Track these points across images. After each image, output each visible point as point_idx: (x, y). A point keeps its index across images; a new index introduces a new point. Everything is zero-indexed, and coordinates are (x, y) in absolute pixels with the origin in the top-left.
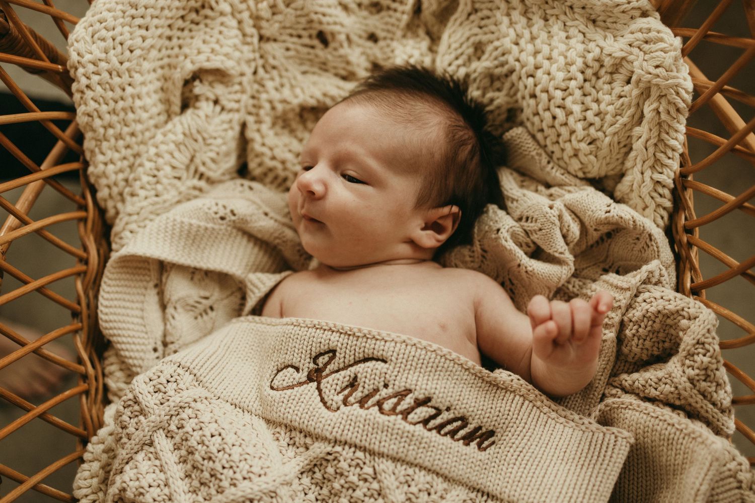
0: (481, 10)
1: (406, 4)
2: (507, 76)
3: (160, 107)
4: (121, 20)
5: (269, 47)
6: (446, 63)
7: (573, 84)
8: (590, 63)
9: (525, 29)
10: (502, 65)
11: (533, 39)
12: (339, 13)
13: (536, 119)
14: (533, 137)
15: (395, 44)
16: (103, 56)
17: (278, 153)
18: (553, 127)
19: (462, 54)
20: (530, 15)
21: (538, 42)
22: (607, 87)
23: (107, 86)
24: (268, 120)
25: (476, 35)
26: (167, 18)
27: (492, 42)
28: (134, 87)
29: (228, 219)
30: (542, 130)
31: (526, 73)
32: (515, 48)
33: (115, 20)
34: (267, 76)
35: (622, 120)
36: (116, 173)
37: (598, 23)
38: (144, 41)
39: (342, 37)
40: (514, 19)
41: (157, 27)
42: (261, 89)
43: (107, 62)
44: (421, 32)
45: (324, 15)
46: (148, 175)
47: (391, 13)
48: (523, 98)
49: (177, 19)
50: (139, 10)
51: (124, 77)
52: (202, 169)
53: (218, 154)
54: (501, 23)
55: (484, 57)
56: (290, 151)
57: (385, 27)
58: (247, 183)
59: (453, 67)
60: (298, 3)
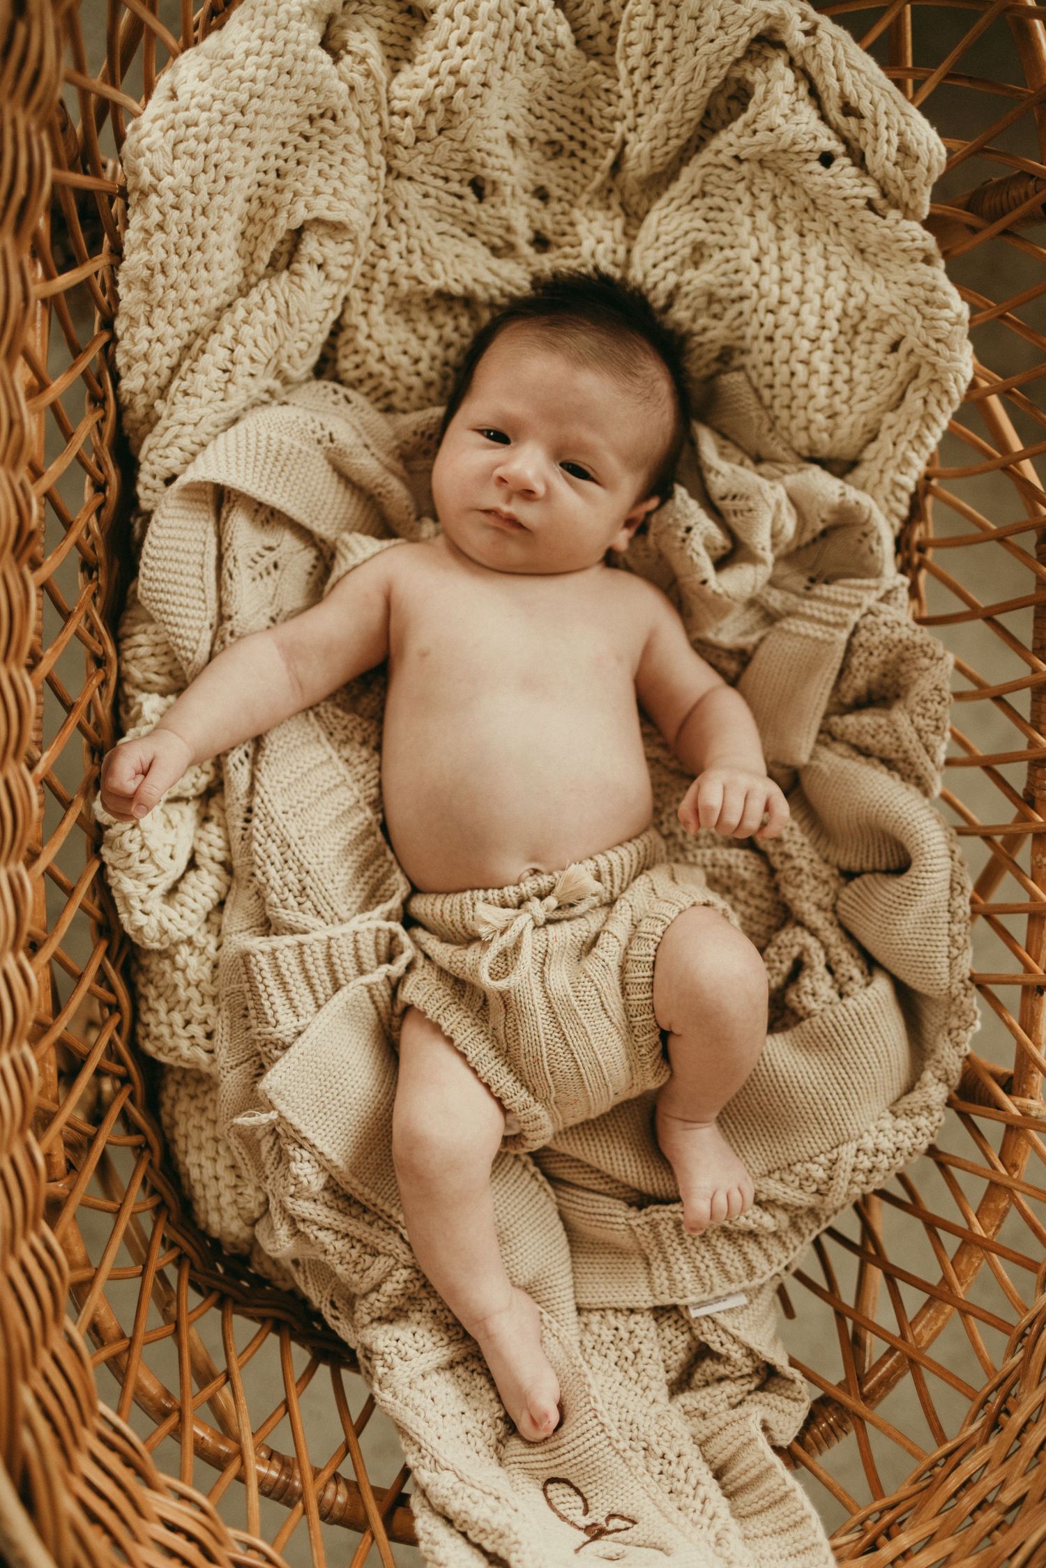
0: (711, 195)
1: (603, 157)
2: (733, 301)
5: (402, 185)
7: (826, 335)
8: (851, 310)
9: (772, 241)
10: (731, 286)
11: (781, 258)
12: (503, 149)
13: (767, 371)
14: (757, 392)
15: (576, 214)
16: (189, 181)
17: (393, 355)
18: (789, 386)
19: (674, 254)
20: (781, 223)
21: (788, 266)
22: (864, 348)
24: (380, 299)
25: (699, 230)
27: (722, 249)
29: (324, 445)
30: (771, 386)
31: (766, 306)
32: (755, 265)
34: (391, 232)
35: (875, 399)
37: (867, 256)
39: (508, 190)
40: (758, 224)
42: (380, 252)
44: (614, 200)
45: (489, 154)
46: (218, 368)
48: (755, 338)
49: (286, 129)
52: (285, 365)
53: (310, 345)
54: (740, 224)
55: (706, 267)
56: (405, 353)
57: (562, 182)
58: (342, 390)
59: (659, 272)
60: (460, 133)
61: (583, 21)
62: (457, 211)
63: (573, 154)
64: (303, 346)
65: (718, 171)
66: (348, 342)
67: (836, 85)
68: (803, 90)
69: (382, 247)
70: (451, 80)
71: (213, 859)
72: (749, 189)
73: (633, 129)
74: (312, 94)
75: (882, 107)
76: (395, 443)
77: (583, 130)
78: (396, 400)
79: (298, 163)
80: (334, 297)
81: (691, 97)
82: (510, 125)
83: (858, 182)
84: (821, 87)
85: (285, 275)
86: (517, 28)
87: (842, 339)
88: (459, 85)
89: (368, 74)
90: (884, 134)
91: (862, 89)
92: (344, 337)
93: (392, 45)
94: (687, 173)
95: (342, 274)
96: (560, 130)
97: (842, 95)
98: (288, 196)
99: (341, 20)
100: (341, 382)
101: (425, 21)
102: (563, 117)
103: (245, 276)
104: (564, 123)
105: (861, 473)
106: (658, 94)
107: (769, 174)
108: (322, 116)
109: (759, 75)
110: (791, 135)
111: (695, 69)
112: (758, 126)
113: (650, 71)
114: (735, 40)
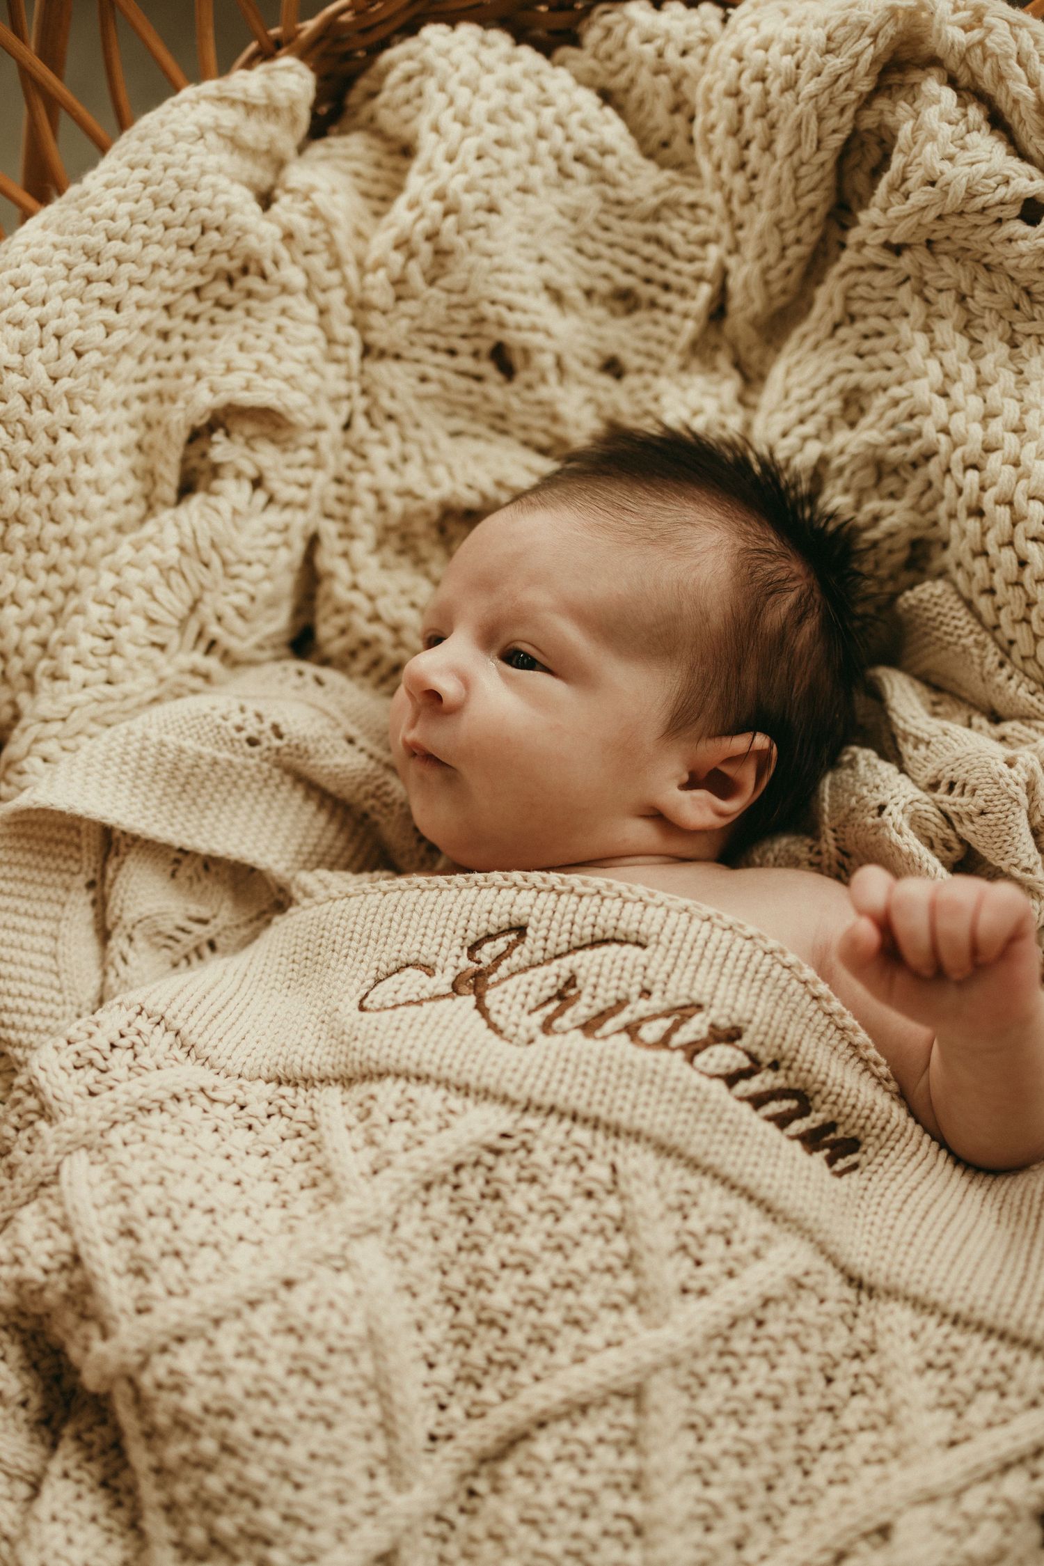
0: (865, 317)
1: (694, 298)
2: (915, 465)
3: (133, 486)
4: (63, 284)
5: (383, 370)
6: (776, 430)
9: (965, 362)
10: (907, 440)
11: (982, 384)
12: (541, 304)
13: (979, 565)
14: (969, 604)
15: (662, 384)
16: (15, 360)
17: (385, 606)
18: (1018, 584)
19: (814, 412)
20: (977, 333)
21: (993, 392)
23: (20, 428)
24: (368, 533)
25: (850, 371)
26: (164, 289)
27: (885, 389)
28: (77, 436)
29: (265, 744)
30: (991, 591)
31: (963, 459)
32: (939, 402)
33: (48, 283)
34: (375, 435)
36: (22, 626)
38: (108, 335)
40: (939, 340)
41: (139, 307)
42: (358, 463)
43: (24, 375)
44: (723, 361)
45: (510, 308)
46: (94, 635)
47: (659, 314)
48: (952, 516)
49: (186, 293)
50: (104, 265)
51: (57, 409)
52: (214, 630)
53: (253, 599)
54: (909, 348)
55: (865, 422)
57: (642, 346)
58: (313, 670)
59: (792, 440)
60: (456, 278)
61: (649, 125)
62: (475, 400)
64: (238, 600)
65: (864, 277)
66: (326, 599)
67: (1029, 92)
68: (975, 113)
69: (362, 456)
70: (437, 207)
72: (919, 293)
74: (213, 236)
77: (663, 267)
80: (289, 530)
81: (803, 171)
82: (547, 270)
84: (1005, 105)
85: (200, 496)
86: (540, 135)
89: (315, 215)
94: (822, 295)
95: (297, 494)
96: (628, 271)
98: (189, 380)
101: (411, 153)
102: (631, 252)
103: (149, 505)
104: (634, 262)
106: (757, 185)
107: (946, 263)
109: (903, 108)
110: (964, 181)
111: (799, 126)
112: (909, 185)
113: (741, 155)
114: (851, 62)
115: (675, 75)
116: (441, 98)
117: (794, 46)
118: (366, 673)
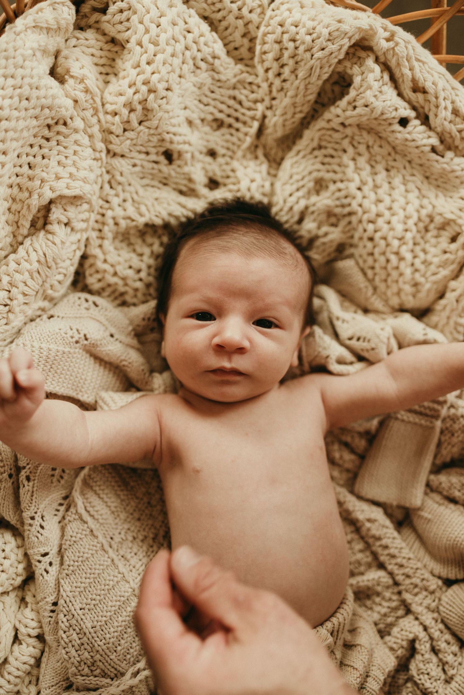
0: (326, 148)
1: (251, 127)
5: (117, 162)
6: (287, 193)
7: (409, 235)
8: (424, 217)
9: (369, 176)
10: (343, 206)
11: (376, 187)
12: (185, 129)
13: (370, 259)
14: (365, 274)
15: (235, 164)
17: (119, 269)
18: (385, 268)
19: (303, 186)
20: (373, 163)
21: (380, 191)
22: (433, 241)
24: (110, 235)
27: (335, 182)
29: (82, 343)
30: (373, 268)
31: (368, 218)
32: (358, 192)
34: (113, 192)
35: (444, 272)
37: (431, 180)
39: (188, 156)
40: (359, 165)
42: (106, 205)
44: (260, 152)
45: (174, 134)
47: (233, 131)
48: (361, 238)
52: (50, 292)
53: (65, 275)
54: (346, 166)
55: (324, 194)
56: (130, 267)
57: (225, 144)
58: (91, 298)
59: (293, 199)
60: (155, 123)
61: (230, 38)
62: (155, 172)
63: (230, 126)
64: (60, 277)
65: (330, 133)
66: (91, 266)
67: (409, 73)
68: (386, 77)
69: (107, 202)
70: (144, 89)
71: (29, 636)
72: (351, 143)
73: (270, 108)
74: (47, 111)
75: (440, 86)
76: (130, 328)
77: (236, 110)
78: (128, 298)
79: (43, 158)
80: (79, 241)
81: (310, 86)
82: (188, 113)
83: (425, 135)
84: (397, 74)
85: (42, 233)
86: (187, 48)
87: (418, 236)
88: (150, 91)
89: (87, 91)
90: (443, 104)
91: (426, 75)
92: (88, 263)
93: (103, 65)
94: (307, 134)
95: (83, 225)
96: (221, 111)
97: (414, 80)
98: (37, 183)
99: (64, 53)
100: (91, 292)
101: (123, 47)
102: (222, 103)
103: (14, 236)
104: (223, 107)
105: (434, 318)
106: (287, 85)
107: (365, 133)
108: (56, 123)
109: (356, 69)
110: (381, 109)
111: (312, 68)
112: (357, 104)
113: (280, 70)
114: (339, 48)
115: (246, 21)
116: (141, 28)
117: (311, 31)
118: (109, 296)
